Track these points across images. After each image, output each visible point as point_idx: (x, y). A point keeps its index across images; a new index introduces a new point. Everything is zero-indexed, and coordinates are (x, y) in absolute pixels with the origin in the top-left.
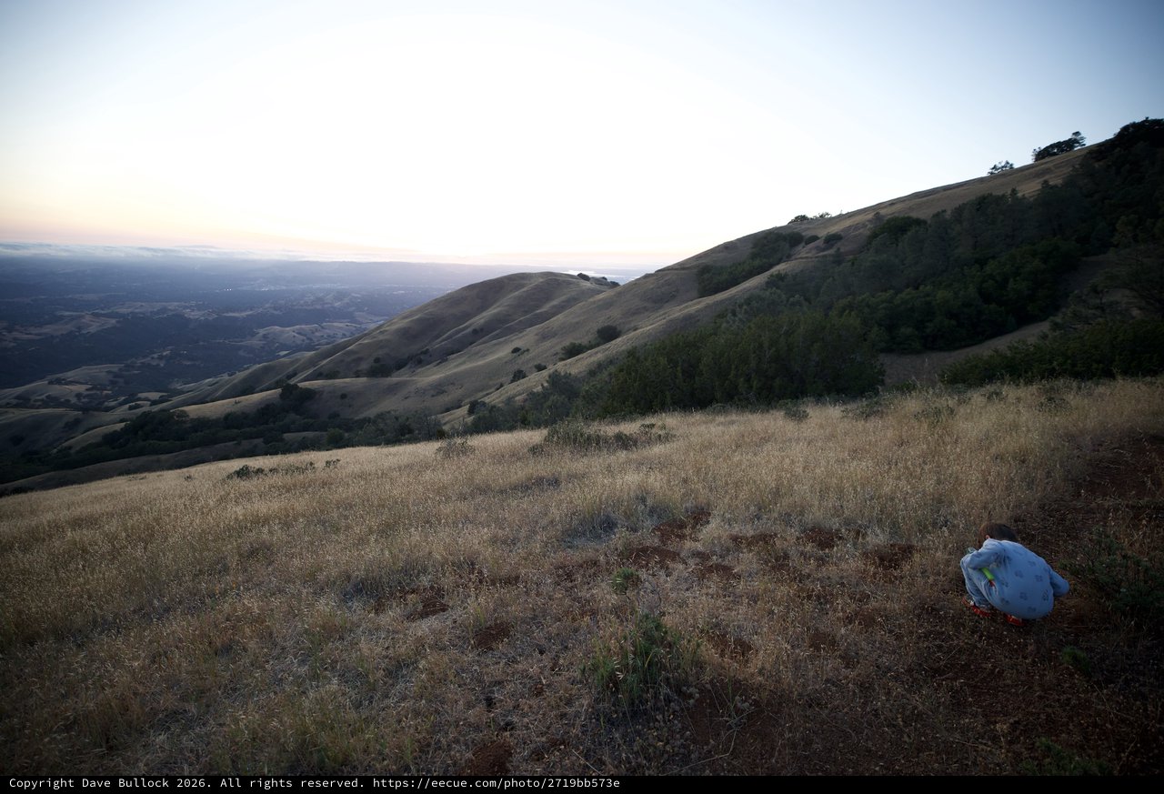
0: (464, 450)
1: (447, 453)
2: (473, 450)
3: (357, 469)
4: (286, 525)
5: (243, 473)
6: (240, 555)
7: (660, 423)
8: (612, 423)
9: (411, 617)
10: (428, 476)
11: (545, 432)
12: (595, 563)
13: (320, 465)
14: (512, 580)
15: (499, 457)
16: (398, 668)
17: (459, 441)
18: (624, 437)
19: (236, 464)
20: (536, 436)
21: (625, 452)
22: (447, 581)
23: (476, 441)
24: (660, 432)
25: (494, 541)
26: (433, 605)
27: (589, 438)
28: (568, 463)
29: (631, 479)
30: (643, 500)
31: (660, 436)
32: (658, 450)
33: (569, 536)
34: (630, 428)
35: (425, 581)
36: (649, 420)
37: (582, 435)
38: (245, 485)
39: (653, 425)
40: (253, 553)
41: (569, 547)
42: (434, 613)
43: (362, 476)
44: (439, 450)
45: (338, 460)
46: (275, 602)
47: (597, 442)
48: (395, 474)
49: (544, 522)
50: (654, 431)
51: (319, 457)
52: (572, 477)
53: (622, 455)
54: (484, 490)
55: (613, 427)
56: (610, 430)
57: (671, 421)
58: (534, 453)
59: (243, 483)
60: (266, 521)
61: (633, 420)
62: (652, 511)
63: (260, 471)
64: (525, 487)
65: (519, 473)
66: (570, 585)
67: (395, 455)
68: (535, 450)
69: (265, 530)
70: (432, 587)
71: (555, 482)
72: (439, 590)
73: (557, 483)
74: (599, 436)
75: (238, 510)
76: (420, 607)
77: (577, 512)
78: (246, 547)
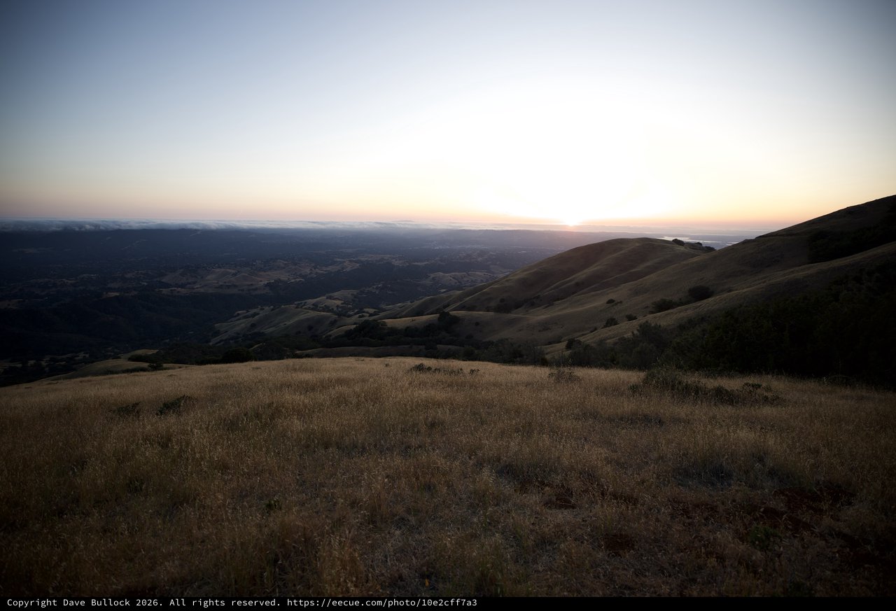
0: (571, 378)
1: (559, 378)
2: (578, 379)
3: (492, 379)
4: (452, 411)
5: (420, 368)
6: (427, 425)
7: (764, 385)
8: (707, 376)
9: (549, 504)
10: (546, 394)
11: (642, 375)
12: (713, 509)
13: (467, 371)
14: (631, 500)
15: (604, 390)
16: (544, 542)
17: (566, 370)
18: (724, 392)
19: (416, 361)
20: (634, 377)
21: (729, 407)
22: (576, 485)
23: (580, 372)
24: (766, 394)
25: (608, 461)
26: (563, 500)
27: (687, 387)
28: (667, 406)
29: (745, 435)
30: (761, 460)
31: (767, 398)
32: (767, 411)
33: (680, 474)
34: (733, 384)
35: (557, 479)
36: (753, 380)
37: (680, 383)
38: (424, 376)
39: (759, 386)
40: (433, 425)
41: (679, 484)
42: (566, 508)
43: (495, 384)
44: (551, 375)
45: (478, 371)
47: (697, 392)
48: (522, 388)
49: (654, 455)
50: (759, 391)
51: (467, 366)
52: (677, 420)
53: (729, 410)
54: (595, 415)
55: (712, 381)
56: (711, 383)
57: (777, 384)
58: (634, 392)
59: (421, 375)
60: (440, 404)
61: (730, 377)
62: (772, 473)
63: (429, 369)
64: (632, 420)
65: (628, 406)
66: (687, 521)
67: (518, 373)
68: (634, 389)
69: (440, 410)
70: (563, 486)
71: (659, 422)
72: (568, 489)
73: (661, 422)
74: (697, 387)
75: (422, 394)
76: (554, 499)
77: (687, 454)
78: (430, 419)
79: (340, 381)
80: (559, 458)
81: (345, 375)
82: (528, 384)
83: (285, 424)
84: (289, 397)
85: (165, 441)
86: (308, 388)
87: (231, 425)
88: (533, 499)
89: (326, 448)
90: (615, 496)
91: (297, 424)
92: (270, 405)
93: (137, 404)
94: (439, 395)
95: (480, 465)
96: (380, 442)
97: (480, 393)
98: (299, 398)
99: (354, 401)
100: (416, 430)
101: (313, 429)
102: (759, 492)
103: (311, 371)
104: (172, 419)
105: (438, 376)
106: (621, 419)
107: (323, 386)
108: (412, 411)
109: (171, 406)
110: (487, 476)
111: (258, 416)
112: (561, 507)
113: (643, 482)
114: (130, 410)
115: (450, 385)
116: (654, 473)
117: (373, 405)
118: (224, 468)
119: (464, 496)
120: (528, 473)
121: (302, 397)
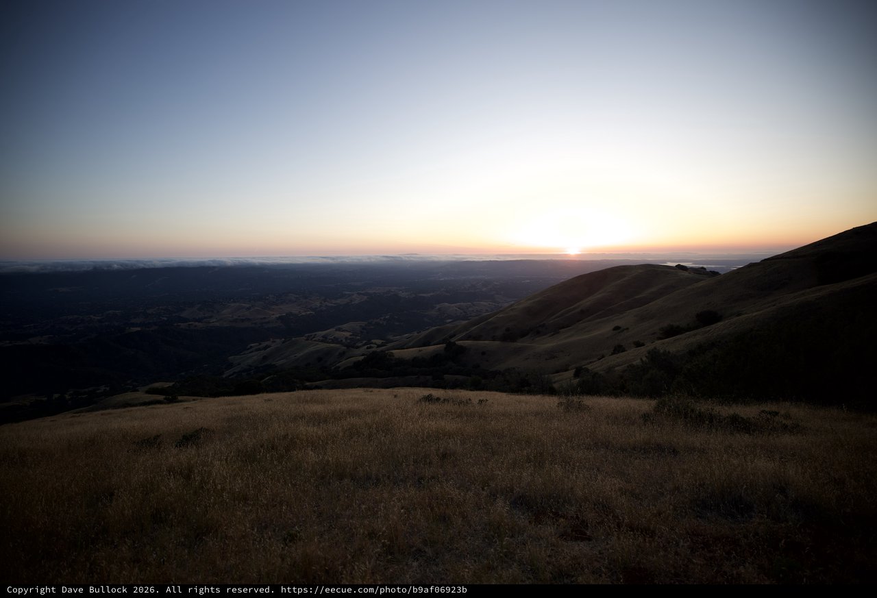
0: (581, 407)
1: (568, 407)
2: (588, 408)
3: (501, 409)
4: (463, 442)
5: (429, 399)
6: (439, 456)
7: (783, 412)
8: (721, 404)
9: (564, 536)
10: (556, 423)
11: (654, 403)
12: (735, 543)
13: (476, 401)
14: (648, 532)
15: (614, 419)
17: (575, 399)
18: (740, 420)
19: (425, 392)
20: (645, 405)
21: (746, 435)
22: (591, 516)
23: (589, 401)
24: (784, 421)
25: (623, 492)
26: (579, 532)
27: (700, 415)
28: (682, 435)
29: (764, 465)
30: (782, 491)
31: (787, 426)
32: (787, 439)
33: (698, 506)
34: (748, 411)
35: (572, 510)
36: (769, 407)
37: (692, 411)
38: (433, 407)
39: (777, 414)
40: (444, 456)
41: (697, 516)
42: (582, 540)
43: (504, 414)
44: (560, 404)
45: (487, 401)
47: (710, 420)
48: (531, 418)
49: (670, 485)
50: (777, 419)
51: (475, 395)
52: (691, 449)
53: (746, 438)
54: (606, 445)
55: (726, 408)
56: (726, 411)
57: (798, 412)
58: (646, 421)
59: (430, 406)
60: (450, 435)
61: (746, 404)
62: (796, 505)
63: (438, 399)
64: (645, 449)
65: (640, 435)
66: (709, 555)
67: (526, 403)
68: (646, 417)
70: (577, 518)
71: (673, 451)
72: (583, 521)
73: (675, 452)
74: (711, 415)
75: (433, 424)
76: (569, 530)
77: (704, 484)
78: (441, 450)
79: (351, 413)
80: (572, 488)
81: (356, 406)
82: (537, 414)
83: (300, 456)
84: (304, 429)
85: (187, 472)
86: (318, 419)
88: (548, 530)
89: (341, 479)
90: (632, 528)
91: (312, 456)
92: (285, 437)
93: (158, 436)
94: (449, 425)
95: (493, 496)
96: (393, 473)
97: (490, 423)
98: (312, 430)
99: (366, 432)
100: (428, 461)
101: (328, 461)
102: (783, 525)
103: (322, 402)
104: (191, 451)
105: (447, 407)
106: (634, 449)
107: (335, 417)
108: (423, 442)
109: (190, 438)
110: (501, 507)
111: (274, 447)
112: (576, 539)
113: (660, 514)
114: (151, 442)
115: (460, 416)
116: (671, 504)
117: (385, 437)
118: (244, 499)
119: (479, 528)
120: (541, 504)
121: (315, 429)
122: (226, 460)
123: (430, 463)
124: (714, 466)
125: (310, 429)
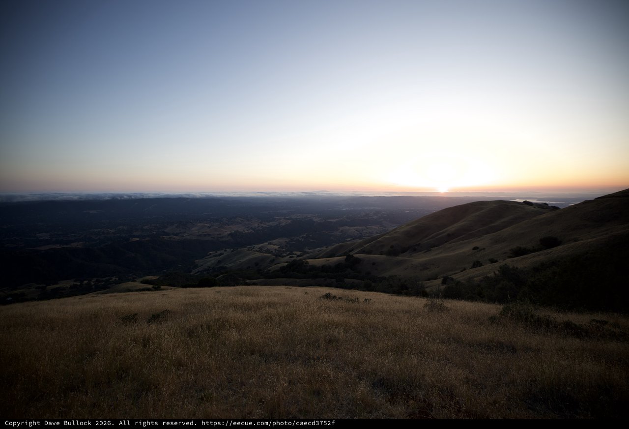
0: (442, 309)
1: (432, 308)
2: (448, 310)
3: (380, 307)
4: (346, 331)
5: (328, 296)
6: (325, 341)
7: (612, 321)
10: (419, 321)
11: (501, 307)
13: (362, 300)
15: (467, 319)
17: (438, 301)
18: (573, 326)
19: (325, 290)
20: (493, 309)
21: (578, 340)
22: (436, 400)
23: (450, 303)
24: (613, 330)
27: (539, 320)
29: (590, 368)
31: (615, 334)
32: (614, 345)
33: (530, 399)
34: (581, 319)
35: (420, 394)
36: (600, 317)
37: (532, 316)
38: (328, 303)
39: (606, 323)
40: (330, 342)
43: (382, 311)
44: (426, 305)
45: (370, 300)
46: (340, 375)
47: (548, 325)
48: (401, 315)
49: (507, 379)
50: (606, 327)
51: (362, 295)
52: (527, 348)
53: (576, 342)
54: (457, 340)
55: (561, 315)
56: (561, 317)
57: (625, 321)
58: (493, 322)
60: (337, 325)
61: (579, 313)
63: (335, 297)
64: (488, 347)
65: (485, 334)
67: (401, 302)
68: (493, 319)
69: (336, 330)
70: (425, 401)
71: (513, 349)
72: (429, 404)
73: (514, 350)
74: (548, 320)
75: (326, 316)
77: (536, 380)
78: (328, 337)
79: (271, 305)
80: (423, 375)
81: (272, 299)
82: (407, 312)
83: (226, 335)
84: (232, 314)
85: (146, 342)
86: (247, 308)
87: (191, 333)
89: (252, 354)
91: (234, 335)
92: (218, 320)
93: (136, 314)
94: (336, 318)
95: (360, 377)
96: (290, 353)
97: (369, 318)
98: (239, 316)
99: (277, 320)
100: (317, 345)
101: (244, 342)
103: (247, 294)
104: (154, 326)
105: (341, 303)
106: (480, 345)
107: (258, 307)
108: (316, 329)
109: (156, 317)
110: (363, 387)
111: (209, 327)
113: (495, 403)
114: (130, 318)
115: (347, 310)
116: (505, 395)
118: (179, 364)
119: (345, 402)
120: (398, 386)
121: (242, 315)
122: (175, 335)
123: (319, 346)
124: (545, 366)
125: (238, 315)
